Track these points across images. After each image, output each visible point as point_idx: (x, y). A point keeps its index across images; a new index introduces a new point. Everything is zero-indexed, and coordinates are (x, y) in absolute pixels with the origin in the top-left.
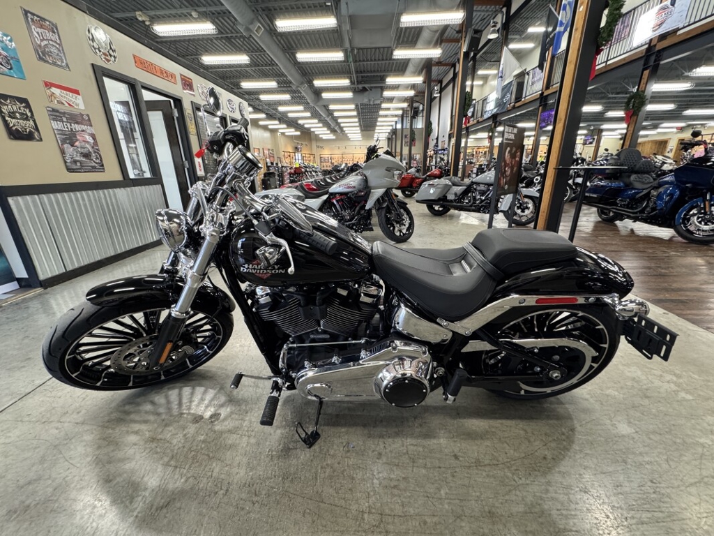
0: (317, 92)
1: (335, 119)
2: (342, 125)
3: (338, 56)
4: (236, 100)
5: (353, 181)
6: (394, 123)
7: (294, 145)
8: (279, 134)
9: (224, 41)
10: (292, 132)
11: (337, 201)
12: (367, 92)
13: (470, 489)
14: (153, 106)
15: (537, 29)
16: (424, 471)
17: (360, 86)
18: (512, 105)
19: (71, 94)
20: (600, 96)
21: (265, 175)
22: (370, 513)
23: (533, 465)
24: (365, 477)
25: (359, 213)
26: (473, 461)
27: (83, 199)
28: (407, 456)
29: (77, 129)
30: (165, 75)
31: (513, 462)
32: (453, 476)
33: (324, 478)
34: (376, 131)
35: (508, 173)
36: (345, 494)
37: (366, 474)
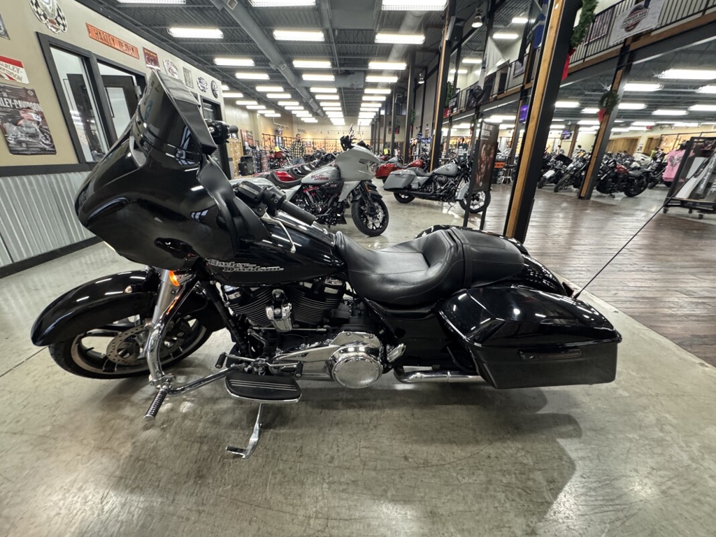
0: (298, 73)
1: (317, 102)
2: (324, 109)
3: (317, 36)
4: (208, 78)
5: (326, 171)
6: (377, 110)
7: (275, 128)
8: (258, 115)
9: (196, 12)
10: (272, 113)
11: (310, 192)
12: (350, 76)
13: (416, 489)
14: (111, 81)
15: (520, 20)
16: (373, 474)
17: (343, 69)
18: (494, 96)
19: (11, 66)
20: (578, 92)
21: (242, 159)
22: (317, 518)
23: (477, 464)
24: (315, 481)
25: (332, 205)
26: (422, 461)
27: (31, 184)
28: (358, 459)
29: (21, 106)
30: (124, 48)
31: (458, 462)
32: (401, 478)
33: (274, 485)
34: (359, 117)
35: (483, 170)
36: (293, 499)
37: (316, 478)
